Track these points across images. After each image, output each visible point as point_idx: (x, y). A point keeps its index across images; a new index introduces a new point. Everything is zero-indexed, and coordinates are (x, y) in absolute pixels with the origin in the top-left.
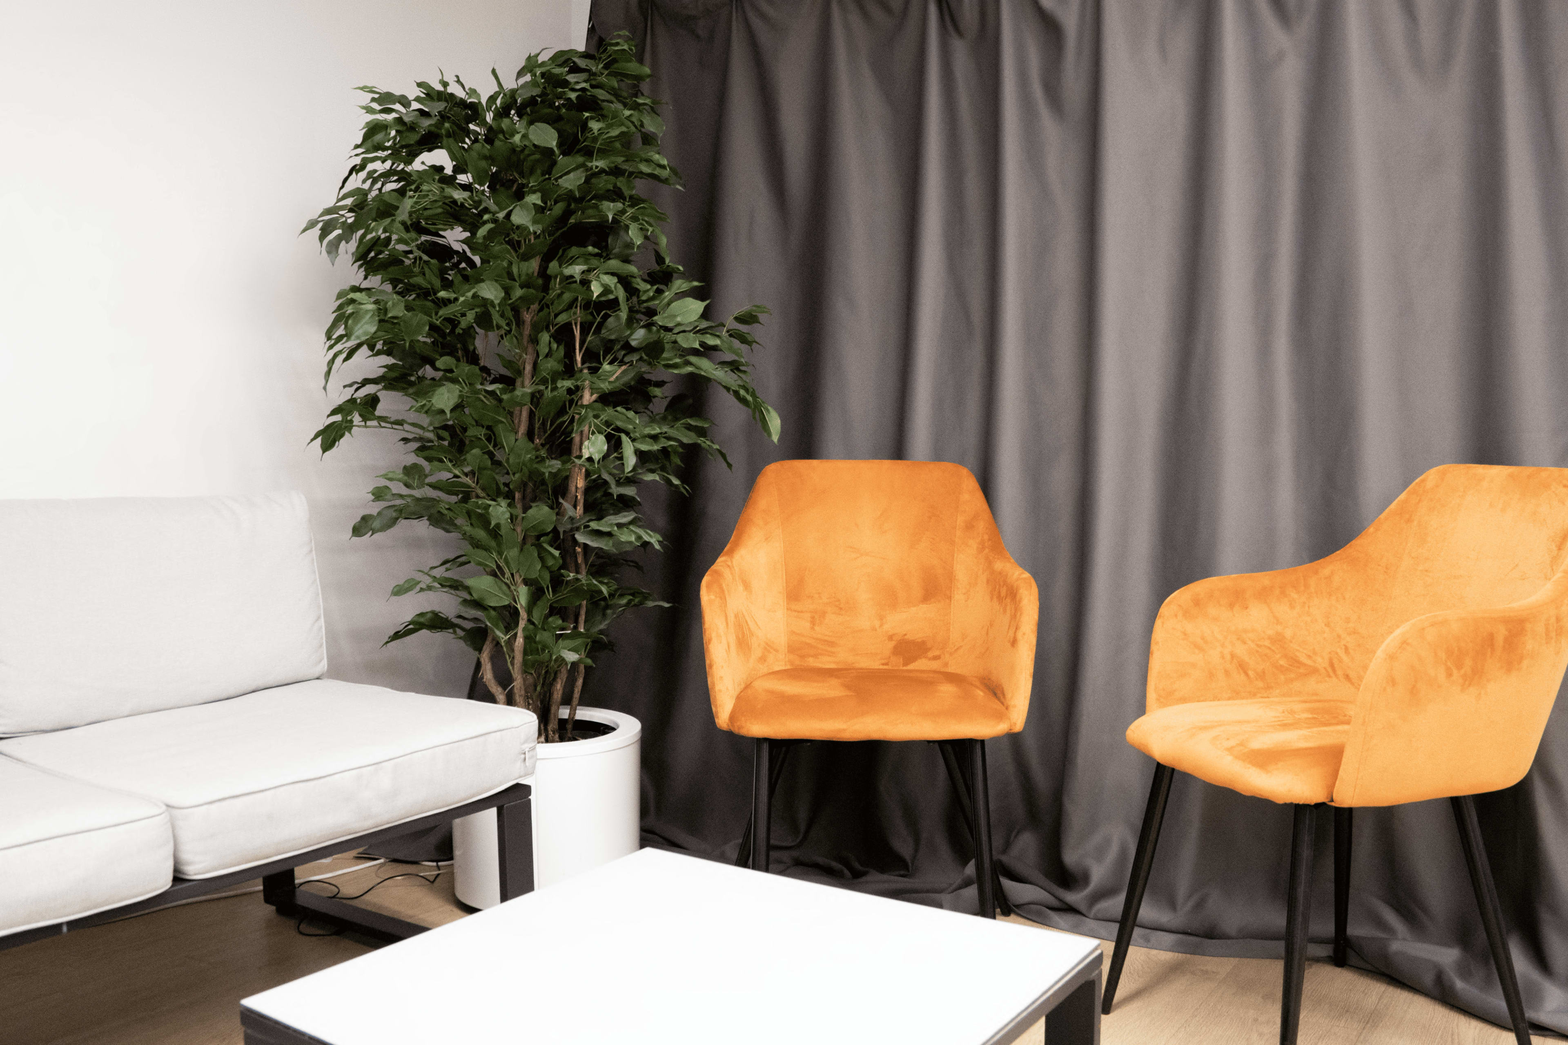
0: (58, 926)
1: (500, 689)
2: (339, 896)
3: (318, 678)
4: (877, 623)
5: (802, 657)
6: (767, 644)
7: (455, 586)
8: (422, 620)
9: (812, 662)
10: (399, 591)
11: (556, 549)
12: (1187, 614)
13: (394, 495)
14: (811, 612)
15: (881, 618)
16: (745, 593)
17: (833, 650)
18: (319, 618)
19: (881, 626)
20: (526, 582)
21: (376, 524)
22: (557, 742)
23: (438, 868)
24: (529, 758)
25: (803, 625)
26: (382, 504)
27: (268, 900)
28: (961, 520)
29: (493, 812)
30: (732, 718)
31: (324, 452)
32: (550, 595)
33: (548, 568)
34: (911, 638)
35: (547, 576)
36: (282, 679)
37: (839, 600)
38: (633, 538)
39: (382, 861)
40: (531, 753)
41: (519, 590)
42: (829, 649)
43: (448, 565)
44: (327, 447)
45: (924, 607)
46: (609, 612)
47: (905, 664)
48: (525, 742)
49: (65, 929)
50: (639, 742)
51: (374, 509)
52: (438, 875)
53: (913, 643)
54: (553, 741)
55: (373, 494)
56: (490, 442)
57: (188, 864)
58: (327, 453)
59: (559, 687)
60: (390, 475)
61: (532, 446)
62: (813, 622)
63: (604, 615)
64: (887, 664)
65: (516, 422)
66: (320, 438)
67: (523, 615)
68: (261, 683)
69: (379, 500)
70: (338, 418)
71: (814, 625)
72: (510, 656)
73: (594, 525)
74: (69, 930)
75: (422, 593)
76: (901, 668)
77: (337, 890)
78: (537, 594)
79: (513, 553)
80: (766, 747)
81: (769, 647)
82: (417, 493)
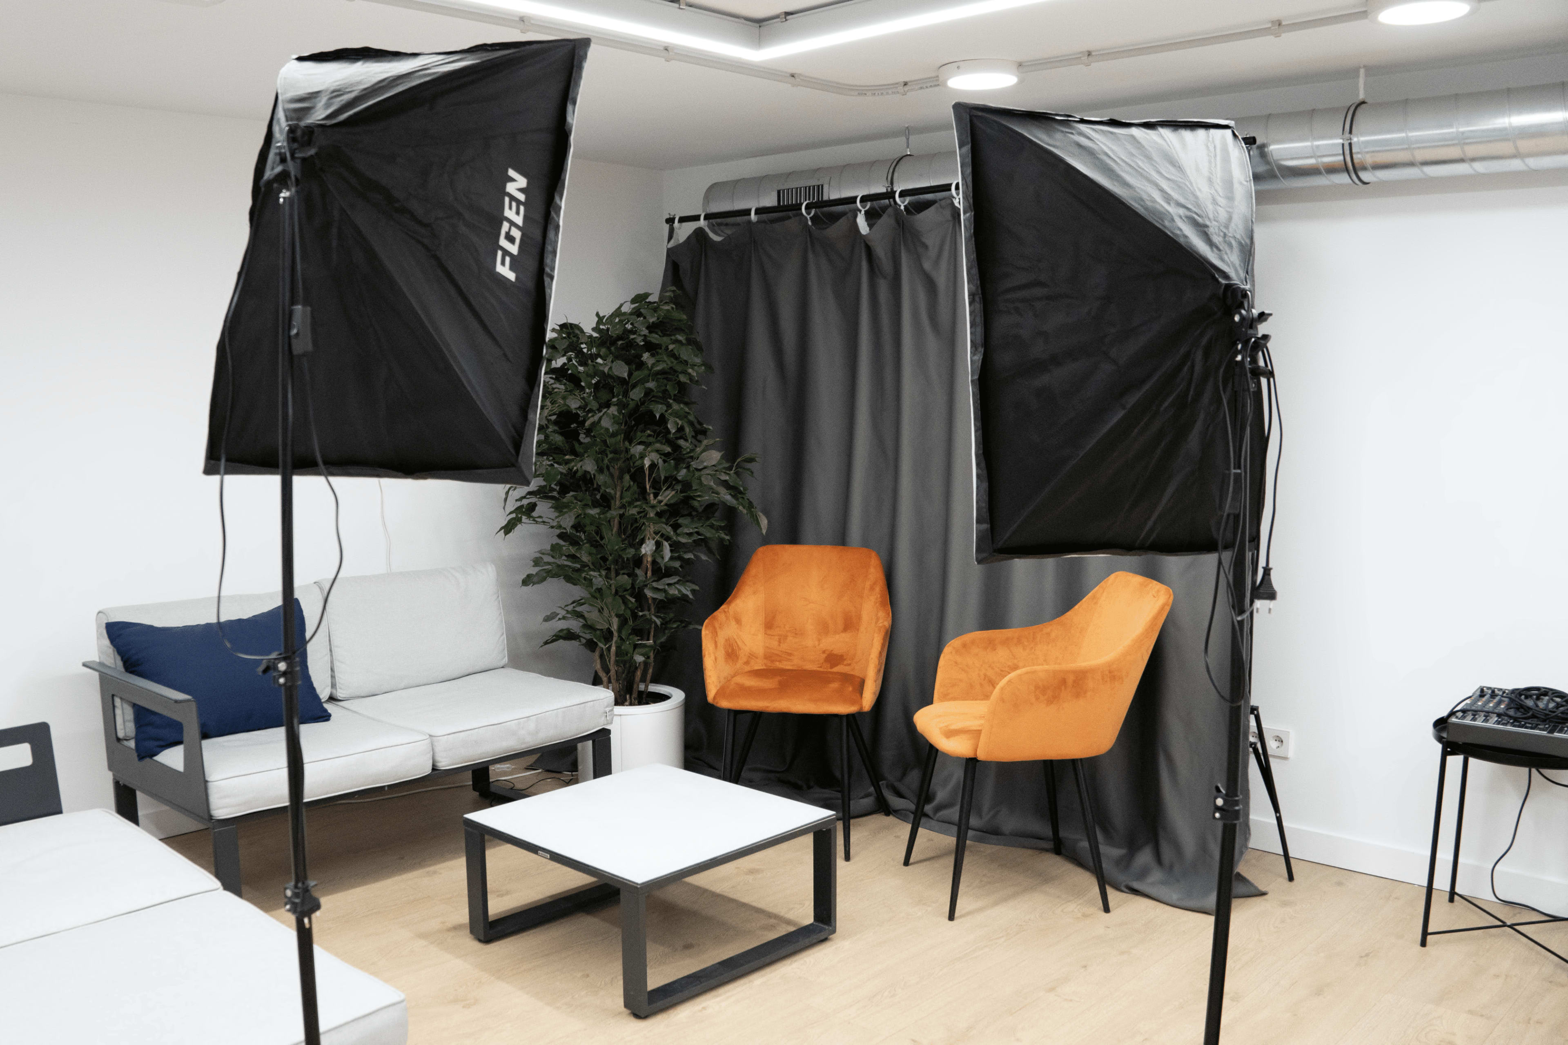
0: (384, 787)
1: (604, 674)
2: (514, 788)
3: (503, 667)
4: (817, 643)
5: (772, 661)
6: (750, 654)
7: (580, 615)
8: (561, 634)
9: (779, 665)
10: (547, 619)
11: (633, 598)
12: (957, 651)
13: (545, 563)
14: (778, 635)
15: (819, 640)
16: (737, 625)
17: (791, 658)
18: (503, 634)
19: (819, 645)
20: (618, 616)
21: (535, 579)
22: (637, 705)
23: (572, 775)
24: (609, 715)
25: (774, 643)
26: (537, 569)
27: (474, 789)
28: (868, 584)
29: (590, 743)
30: (715, 698)
31: (505, 535)
32: (631, 622)
33: (629, 608)
34: (835, 653)
35: (629, 612)
36: (484, 667)
37: (796, 629)
38: (676, 592)
39: (540, 771)
40: (610, 713)
41: (613, 620)
42: (788, 657)
43: (574, 605)
44: (506, 533)
45: (843, 635)
46: (667, 631)
47: (831, 668)
48: (607, 707)
49: (386, 788)
50: (683, 707)
51: (534, 571)
52: (571, 780)
53: (836, 655)
54: (634, 705)
55: (534, 561)
56: (597, 535)
57: (438, 762)
58: (507, 536)
59: (639, 673)
60: (543, 551)
61: (620, 539)
62: (780, 642)
63: (664, 633)
64: (821, 667)
65: (612, 524)
66: (503, 530)
67: (616, 634)
68: (471, 670)
69: (537, 566)
70: (514, 515)
71: (780, 643)
72: (608, 656)
73: (655, 585)
74: (388, 789)
75: (559, 621)
76: (829, 670)
77: (513, 785)
78: (623, 622)
79: (609, 600)
80: (732, 715)
81: (752, 656)
82: (559, 562)
